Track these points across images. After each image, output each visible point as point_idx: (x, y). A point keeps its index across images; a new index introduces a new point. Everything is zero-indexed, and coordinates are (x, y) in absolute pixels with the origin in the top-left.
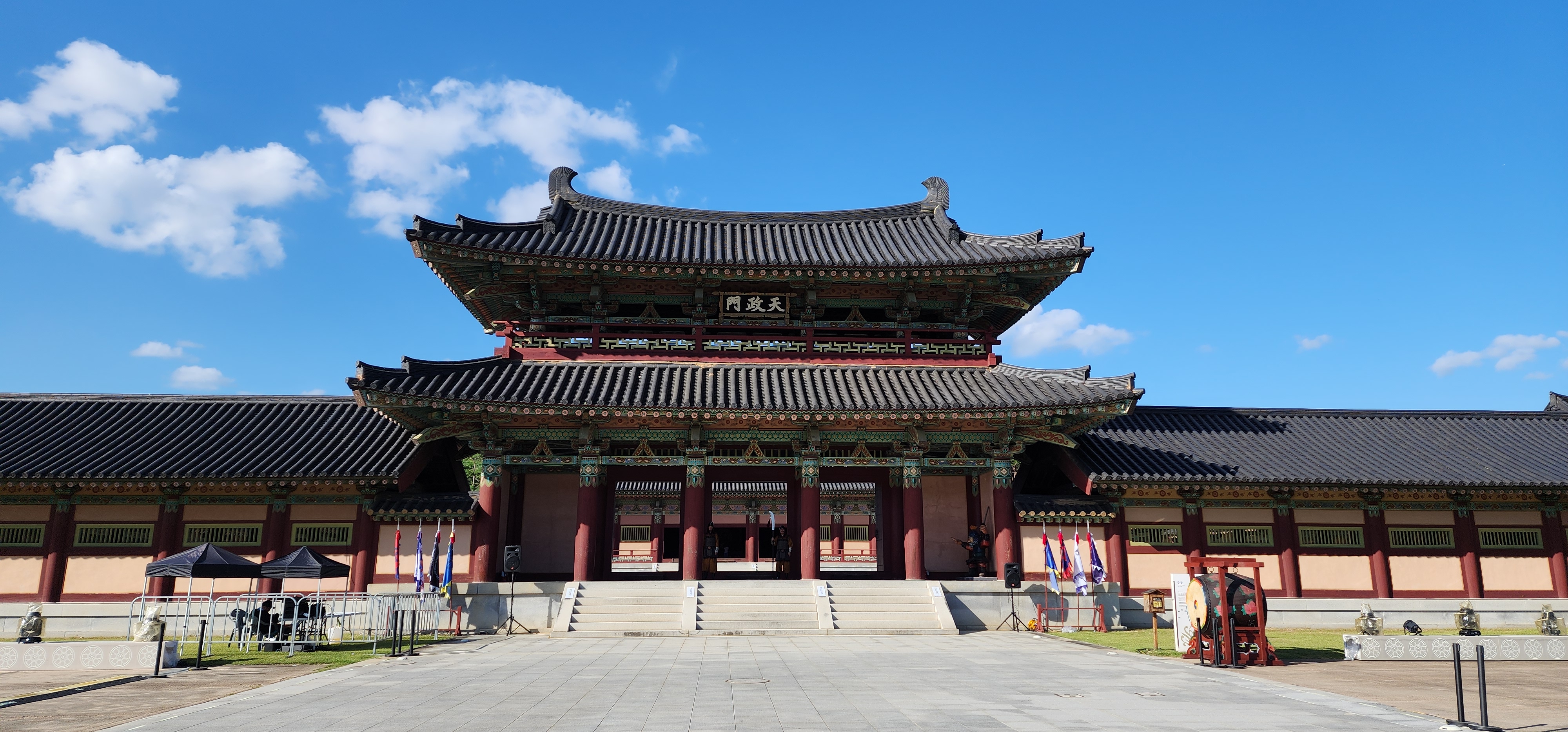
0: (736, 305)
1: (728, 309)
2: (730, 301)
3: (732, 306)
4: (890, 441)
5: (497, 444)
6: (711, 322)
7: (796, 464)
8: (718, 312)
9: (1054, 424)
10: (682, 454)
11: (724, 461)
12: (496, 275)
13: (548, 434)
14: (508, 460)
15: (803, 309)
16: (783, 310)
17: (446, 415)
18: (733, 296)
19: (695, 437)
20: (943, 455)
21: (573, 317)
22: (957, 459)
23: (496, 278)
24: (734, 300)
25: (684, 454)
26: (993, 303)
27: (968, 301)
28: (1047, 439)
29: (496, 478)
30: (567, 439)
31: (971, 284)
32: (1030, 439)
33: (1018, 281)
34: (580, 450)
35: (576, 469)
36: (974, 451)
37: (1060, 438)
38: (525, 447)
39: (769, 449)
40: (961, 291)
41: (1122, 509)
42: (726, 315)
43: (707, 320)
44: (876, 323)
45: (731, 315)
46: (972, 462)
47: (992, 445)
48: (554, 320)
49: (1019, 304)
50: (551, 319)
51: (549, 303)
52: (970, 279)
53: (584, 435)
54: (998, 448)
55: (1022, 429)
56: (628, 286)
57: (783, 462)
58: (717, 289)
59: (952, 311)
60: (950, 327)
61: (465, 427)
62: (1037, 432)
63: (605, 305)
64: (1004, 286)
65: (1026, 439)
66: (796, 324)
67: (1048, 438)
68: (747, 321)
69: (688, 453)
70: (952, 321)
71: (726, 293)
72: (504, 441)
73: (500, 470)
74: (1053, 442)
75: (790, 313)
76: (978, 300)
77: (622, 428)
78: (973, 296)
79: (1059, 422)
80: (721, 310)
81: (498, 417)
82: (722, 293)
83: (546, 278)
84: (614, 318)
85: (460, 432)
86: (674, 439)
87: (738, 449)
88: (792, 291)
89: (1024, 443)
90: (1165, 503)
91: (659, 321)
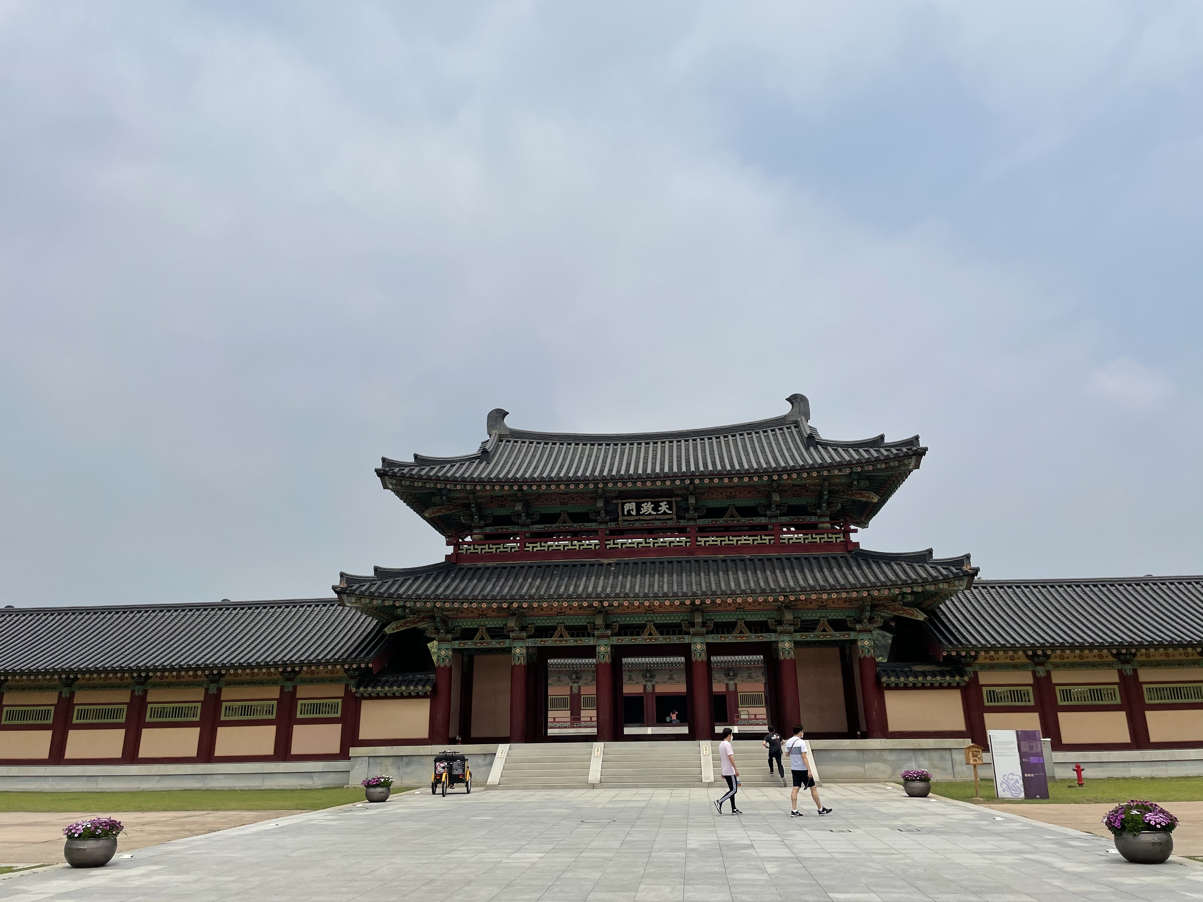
0: (632, 510)
1: (626, 513)
2: (627, 507)
3: (629, 511)
4: (765, 619)
5: (448, 632)
6: (612, 525)
7: (686, 641)
8: (618, 516)
9: (904, 601)
10: (591, 635)
11: (626, 640)
12: (444, 498)
13: (487, 623)
14: (456, 645)
15: (687, 510)
16: (671, 512)
17: (407, 611)
18: (629, 503)
19: (599, 621)
20: (813, 629)
21: (505, 527)
22: (825, 633)
23: (444, 500)
24: (630, 506)
25: (594, 636)
26: (848, 497)
27: (826, 497)
28: (900, 613)
29: (448, 660)
30: (502, 626)
31: (827, 483)
32: (887, 614)
33: (868, 478)
34: (511, 635)
35: (508, 651)
36: (838, 625)
37: (911, 612)
38: (468, 634)
39: (664, 629)
40: (819, 488)
41: (976, 673)
42: (625, 518)
43: (609, 523)
44: (750, 519)
45: (629, 518)
46: (839, 636)
47: (855, 619)
48: (491, 530)
49: (869, 497)
50: (488, 530)
51: (486, 517)
52: (825, 479)
53: (512, 623)
54: (860, 622)
55: (880, 605)
56: (546, 500)
57: (674, 639)
58: (617, 498)
59: (814, 505)
60: (814, 519)
61: (423, 619)
62: (892, 608)
63: (528, 516)
64: (855, 483)
65: (882, 614)
66: (683, 523)
67: (902, 612)
68: (642, 522)
69: (596, 635)
70: (815, 514)
71: (623, 501)
72: (453, 629)
73: (450, 653)
74: (905, 616)
75: (677, 514)
76: (836, 496)
77: (542, 615)
78: (830, 492)
79: (909, 598)
80: (620, 514)
81: (447, 611)
82: (620, 501)
83: (483, 498)
84: (536, 526)
85: (419, 624)
86: (585, 623)
87: (637, 629)
88: (677, 496)
89: (882, 617)
90: (1016, 667)
91: (571, 526)
